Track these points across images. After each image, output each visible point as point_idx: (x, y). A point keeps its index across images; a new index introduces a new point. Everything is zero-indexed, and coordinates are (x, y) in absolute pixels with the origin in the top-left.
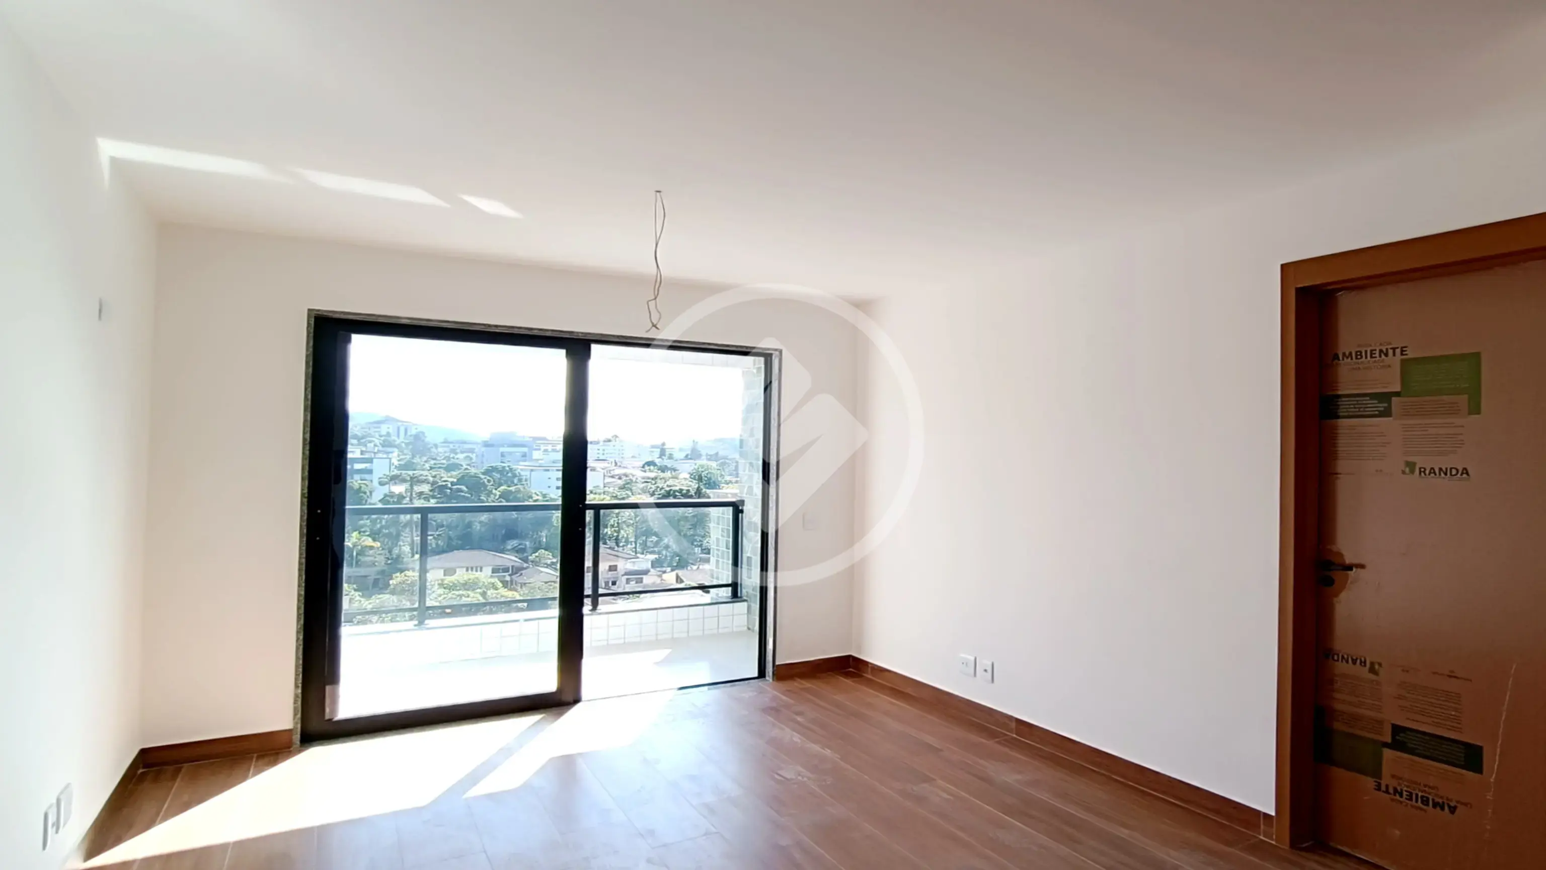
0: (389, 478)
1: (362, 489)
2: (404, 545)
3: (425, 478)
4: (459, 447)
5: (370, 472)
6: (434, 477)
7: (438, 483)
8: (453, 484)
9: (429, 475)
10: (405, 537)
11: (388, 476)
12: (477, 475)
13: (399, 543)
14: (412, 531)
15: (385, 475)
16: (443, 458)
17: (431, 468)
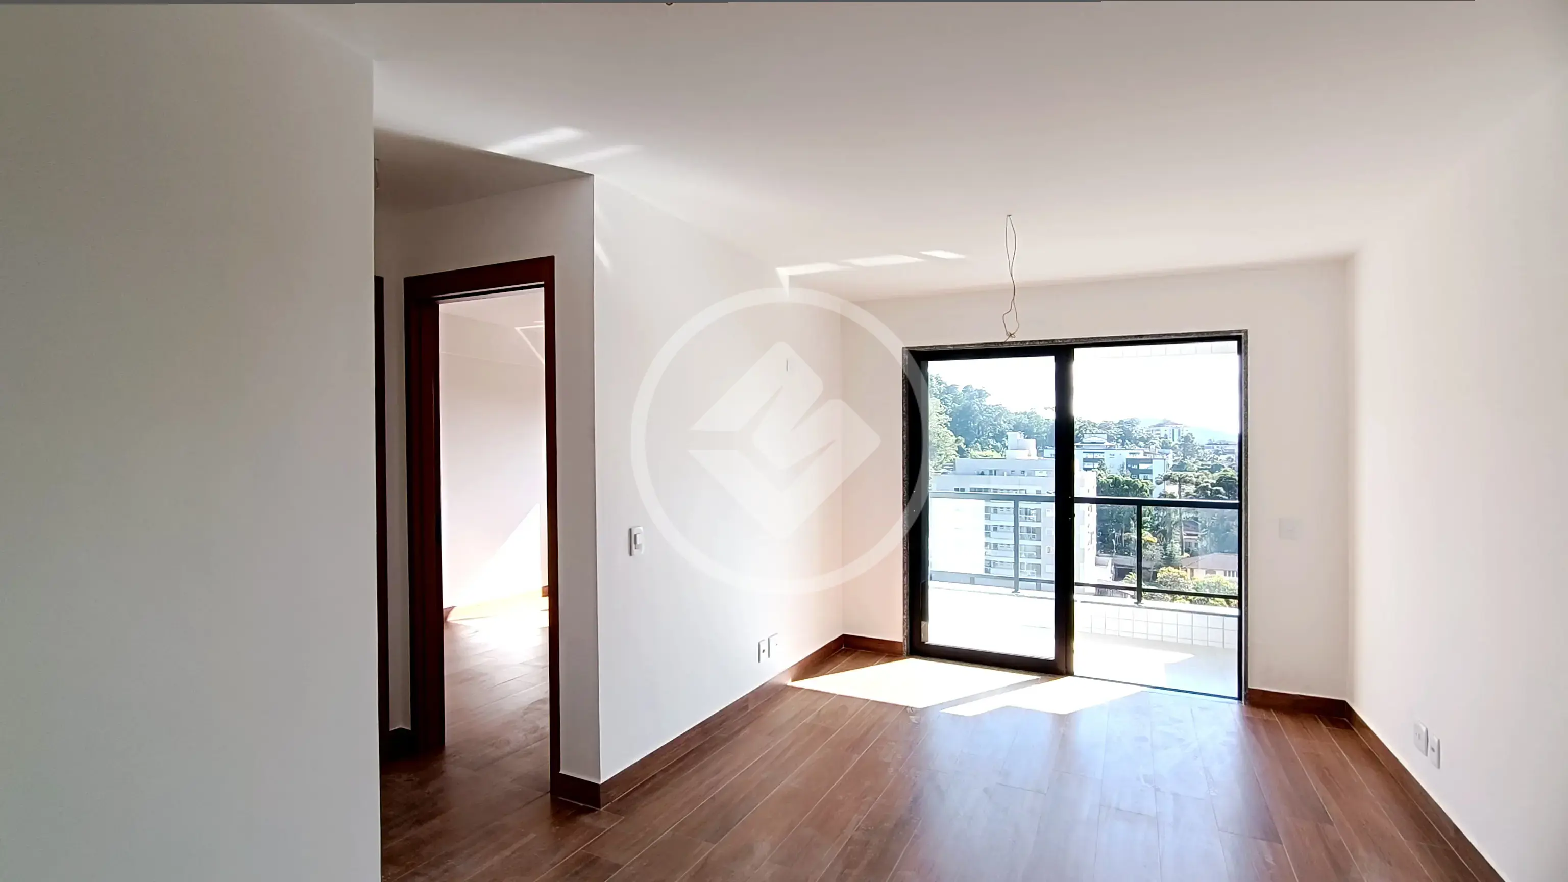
0: (1162, 478)
1: (1144, 488)
2: (1176, 543)
3: (1190, 479)
4: (1222, 448)
5: (1150, 472)
6: (1198, 477)
7: (1200, 484)
8: (1213, 485)
9: (1193, 476)
10: (1176, 535)
11: (1162, 476)
12: (1233, 477)
13: (1172, 540)
14: (1181, 527)
15: (1159, 475)
16: (1208, 459)
17: (1199, 469)
